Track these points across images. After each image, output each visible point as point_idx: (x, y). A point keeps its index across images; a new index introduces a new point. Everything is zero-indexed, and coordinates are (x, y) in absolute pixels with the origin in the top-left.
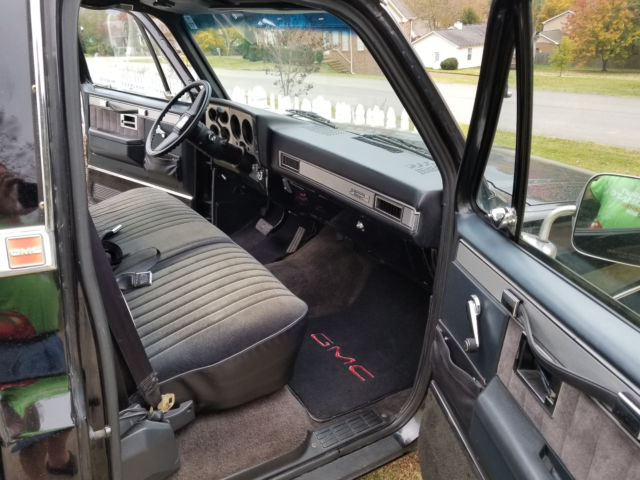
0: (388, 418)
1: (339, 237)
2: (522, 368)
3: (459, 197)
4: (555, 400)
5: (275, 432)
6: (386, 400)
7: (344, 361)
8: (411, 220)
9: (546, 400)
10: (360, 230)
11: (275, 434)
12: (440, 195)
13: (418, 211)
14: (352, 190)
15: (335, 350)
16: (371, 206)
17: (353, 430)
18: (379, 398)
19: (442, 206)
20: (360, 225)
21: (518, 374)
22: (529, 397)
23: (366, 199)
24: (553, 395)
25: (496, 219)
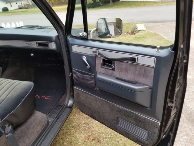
0: (63, 104)
1: (18, 64)
2: (103, 65)
3: (66, 34)
4: (115, 67)
5: (40, 121)
6: (60, 100)
7: (42, 98)
8: (53, 46)
9: (113, 68)
10: (32, 56)
11: (40, 122)
12: (58, 37)
13: (54, 42)
14: (26, 44)
15: (37, 96)
16: (36, 46)
17: (57, 111)
18: (59, 101)
19: (59, 40)
20: (32, 55)
21: (103, 68)
22: (108, 71)
23: (34, 45)
24: (113, 66)
25: (82, 36)
